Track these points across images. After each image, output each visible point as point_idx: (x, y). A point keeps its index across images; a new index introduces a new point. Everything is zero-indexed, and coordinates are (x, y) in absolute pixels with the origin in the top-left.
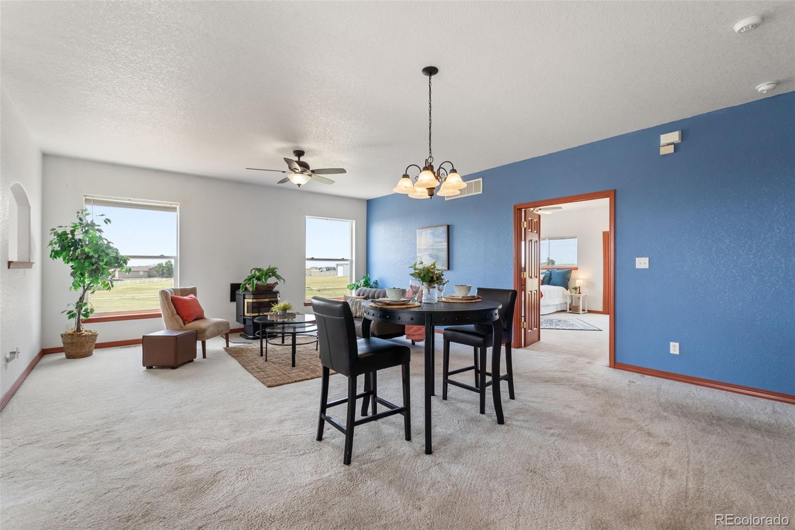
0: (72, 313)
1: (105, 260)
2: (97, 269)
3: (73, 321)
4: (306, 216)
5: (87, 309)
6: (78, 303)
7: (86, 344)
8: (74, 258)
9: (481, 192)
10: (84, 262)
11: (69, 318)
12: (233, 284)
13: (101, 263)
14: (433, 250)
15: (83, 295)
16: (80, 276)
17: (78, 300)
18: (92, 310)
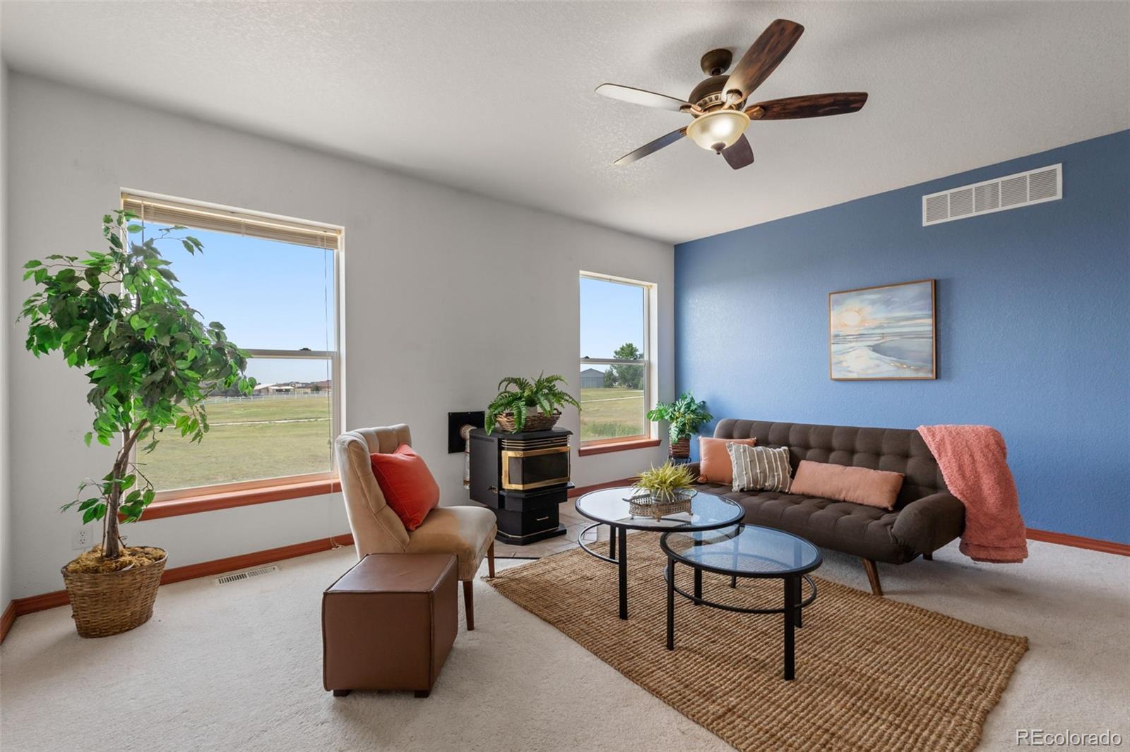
0: (94, 506)
1: (191, 354)
2: (167, 380)
3: (98, 528)
4: (581, 272)
5: (137, 494)
6: (110, 477)
7: (136, 594)
8: (99, 348)
9: (1059, 196)
10: (127, 361)
11: (87, 519)
12: (453, 414)
13: (181, 364)
14: (883, 338)
15: (126, 455)
16: (116, 402)
17: (110, 469)
18: (150, 495)
